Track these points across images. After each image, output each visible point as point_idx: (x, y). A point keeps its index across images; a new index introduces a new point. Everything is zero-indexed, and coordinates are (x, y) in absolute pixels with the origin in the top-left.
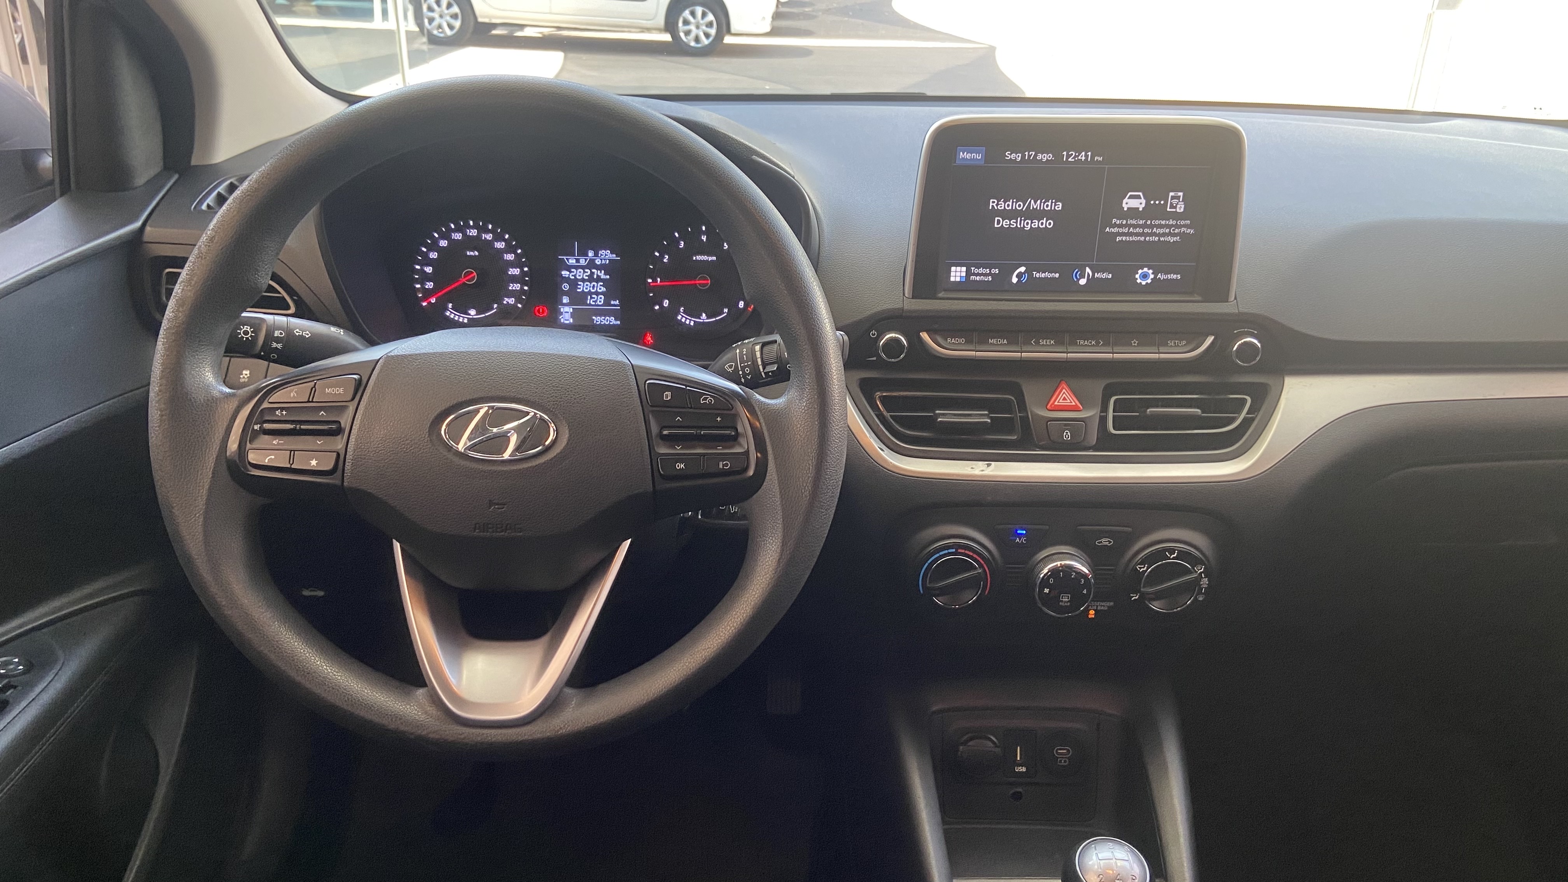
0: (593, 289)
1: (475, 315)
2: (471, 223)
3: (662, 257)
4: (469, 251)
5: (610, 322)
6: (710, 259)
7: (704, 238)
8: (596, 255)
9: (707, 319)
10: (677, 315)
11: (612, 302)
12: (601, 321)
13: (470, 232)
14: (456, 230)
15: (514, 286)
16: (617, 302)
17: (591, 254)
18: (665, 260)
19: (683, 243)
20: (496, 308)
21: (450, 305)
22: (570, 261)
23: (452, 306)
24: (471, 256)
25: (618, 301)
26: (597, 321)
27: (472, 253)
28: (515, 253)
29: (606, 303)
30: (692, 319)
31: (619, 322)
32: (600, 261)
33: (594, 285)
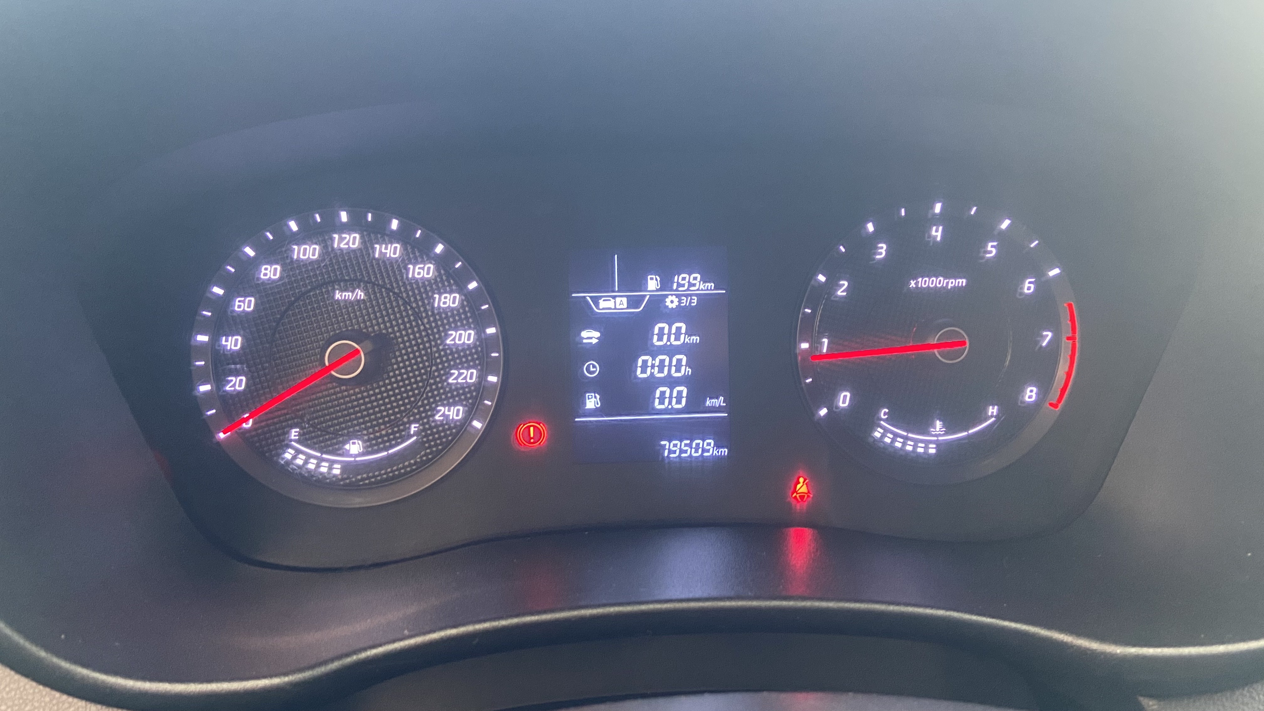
0: (661, 371)
1: (363, 454)
2: (344, 217)
3: (832, 283)
4: (342, 291)
5: (704, 450)
6: (952, 283)
7: (937, 233)
8: (666, 285)
9: (946, 433)
10: (873, 430)
11: (708, 403)
12: (682, 451)
13: (341, 239)
14: (301, 238)
15: (460, 374)
16: (720, 401)
17: (653, 284)
18: (840, 293)
19: (884, 246)
20: (416, 434)
21: (294, 433)
22: (603, 304)
23: (300, 435)
24: (348, 304)
25: (722, 398)
26: (670, 452)
27: (348, 295)
28: (461, 289)
29: (695, 404)
30: (910, 435)
31: (725, 451)
32: (676, 300)
33: (662, 362)
